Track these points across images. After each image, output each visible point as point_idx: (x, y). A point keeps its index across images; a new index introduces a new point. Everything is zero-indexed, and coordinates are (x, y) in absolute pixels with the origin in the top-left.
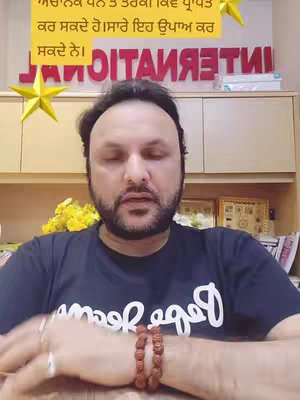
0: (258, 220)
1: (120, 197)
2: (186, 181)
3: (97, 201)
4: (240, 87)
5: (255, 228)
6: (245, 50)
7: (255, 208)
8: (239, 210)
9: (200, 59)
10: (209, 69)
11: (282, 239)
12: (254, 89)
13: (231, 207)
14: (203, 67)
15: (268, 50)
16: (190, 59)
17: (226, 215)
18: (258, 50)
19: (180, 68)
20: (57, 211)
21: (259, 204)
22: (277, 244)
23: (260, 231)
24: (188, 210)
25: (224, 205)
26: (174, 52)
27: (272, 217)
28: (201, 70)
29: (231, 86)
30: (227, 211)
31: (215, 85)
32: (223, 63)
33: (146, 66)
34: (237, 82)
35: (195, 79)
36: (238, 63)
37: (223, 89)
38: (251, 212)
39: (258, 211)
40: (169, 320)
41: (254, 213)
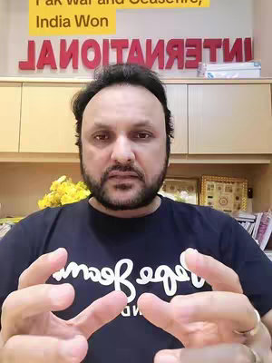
0: (237, 198)
1: (107, 173)
2: (171, 161)
4: (223, 75)
5: (235, 205)
6: (227, 41)
7: (234, 187)
8: (220, 189)
9: (186, 50)
10: (193, 59)
11: (260, 215)
12: (236, 76)
13: (213, 186)
14: (187, 56)
15: (248, 41)
16: (176, 49)
17: (207, 193)
18: (239, 41)
19: (167, 58)
20: (52, 188)
21: (238, 183)
22: (255, 220)
23: (239, 208)
24: (172, 188)
25: (206, 184)
26: (161, 42)
27: (250, 195)
28: (186, 59)
29: (213, 74)
30: (209, 189)
31: (199, 72)
32: (206, 53)
33: (135, 55)
34: (219, 70)
35: (180, 67)
36: (220, 52)
37: (206, 76)
38: (231, 191)
39: (238, 190)
40: (158, 279)
41: (234, 191)
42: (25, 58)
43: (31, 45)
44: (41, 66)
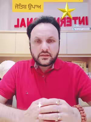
0: (83, 68)
3: (32, 55)
6: (80, 17)
9: (66, 20)
10: (69, 23)
14: (67, 22)
15: (87, 17)
16: (63, 20)
18: (83, 17)
21: (83, 63)
26: (59, 18)
27: (87, 67)
28: (66, 23)
32: (73, 21)
34: (76, 27)
35: (65, 26)
36: (77, 21)
41: (82, 66)
42: (16, 24)
43: (18, 20)
44: (21, 26)
